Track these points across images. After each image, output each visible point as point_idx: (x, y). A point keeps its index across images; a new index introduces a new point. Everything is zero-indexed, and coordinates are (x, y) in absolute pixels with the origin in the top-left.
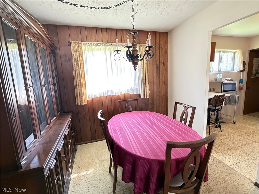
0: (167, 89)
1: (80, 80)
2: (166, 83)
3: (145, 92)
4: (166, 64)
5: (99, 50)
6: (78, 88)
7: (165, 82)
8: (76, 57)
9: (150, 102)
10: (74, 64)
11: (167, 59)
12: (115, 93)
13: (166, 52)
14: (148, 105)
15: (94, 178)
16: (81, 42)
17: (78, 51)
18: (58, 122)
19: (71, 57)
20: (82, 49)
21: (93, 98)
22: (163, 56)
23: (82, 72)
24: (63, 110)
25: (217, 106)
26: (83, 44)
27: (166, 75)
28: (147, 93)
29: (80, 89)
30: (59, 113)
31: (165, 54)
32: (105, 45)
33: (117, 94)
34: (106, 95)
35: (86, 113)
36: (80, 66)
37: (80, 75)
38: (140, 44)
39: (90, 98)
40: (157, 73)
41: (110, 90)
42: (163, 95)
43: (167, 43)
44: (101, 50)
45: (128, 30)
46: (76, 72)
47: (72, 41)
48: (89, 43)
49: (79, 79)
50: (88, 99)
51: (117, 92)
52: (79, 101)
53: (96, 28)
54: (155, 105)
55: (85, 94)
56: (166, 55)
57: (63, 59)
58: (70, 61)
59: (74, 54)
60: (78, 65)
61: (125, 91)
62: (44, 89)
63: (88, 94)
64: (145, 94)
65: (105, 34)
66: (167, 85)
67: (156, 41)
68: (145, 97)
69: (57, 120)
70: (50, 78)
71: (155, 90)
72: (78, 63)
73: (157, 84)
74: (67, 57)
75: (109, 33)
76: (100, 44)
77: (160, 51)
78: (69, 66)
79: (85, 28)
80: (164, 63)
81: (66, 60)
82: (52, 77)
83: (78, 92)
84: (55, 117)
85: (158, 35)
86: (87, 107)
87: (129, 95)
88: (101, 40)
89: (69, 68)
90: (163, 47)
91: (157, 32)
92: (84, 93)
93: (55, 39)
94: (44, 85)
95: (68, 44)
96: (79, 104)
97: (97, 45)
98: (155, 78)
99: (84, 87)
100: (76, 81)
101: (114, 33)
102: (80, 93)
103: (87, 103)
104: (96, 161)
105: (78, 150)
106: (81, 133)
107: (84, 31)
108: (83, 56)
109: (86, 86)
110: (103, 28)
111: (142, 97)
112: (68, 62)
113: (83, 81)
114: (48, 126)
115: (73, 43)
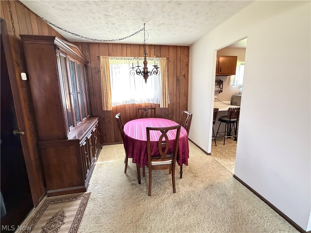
0: (187, 100)
1: (107, 89)
2: (186, 95)
3: (164, 102)
4: (186, 76)
5: (124, 63)
6: (105, 96)
7: (185, 93)
8: (103, 69)
9: (170, 112)
10: (102, 75)
11: (188, 72)
12: (136, 102)
13: (187, 65)
14: (167, 115)
15: (113, 165)
16: (108, 57)
17: (105, 64)
18: (88, 121)
19: (100, 69)
20: (109, 63)
21: (117, 105)
22: (184, 69)
23: (108, 82)
24: (92, 114)
25: (232, 119)
26: (109, 58)
27: (186, 86)
28: (166, 103)
29: (106, 97)
30: (89, 116)
31: (185, 67)
32: (129, 59)
33: (138, 103)
34: (128, 103)
35: (111, 118)
36: (106, 77)
37: (106, 85)
38: (161, 58)
39: (114, 105)
40: (177, 85)
41: (132, 99)
42: (183, 106)
43: (188, 56)
44: (125, 63)
45: (150, 45)
46: (103, 83)
47: (101, 56)
48: (115, 58)
49: (105, 88)
50: (113, 106)
51: (138, 101)
52: (105, 107)
53: (122, 44)
54: (175, 115)
55: (110, 102)
56: (187, 68)
57: (93, 71)
58: (99, 73)
59: (102, 67)
60: (105, 77)
61: (146, 101)
62: (79, 95)
63: (113, 102)
64: (164, 104)
65: (129, 49)
66: (187, 96)
67: (177, 55)
68: (164, 107)
69: (87, 120)
70: (83, 87)
71: (175, 101)
72: (105, 75)
73: (177, 95)
74: (97, 70)
75: (133, 48)
76: (124, 58)
77: (181, 64)
78: (98, 77)
79: (112, 44)
80: (184, 76)
81: (95, 72)
82: (84, 86)
83: (105, 99)
84: (86, 118)
85: (179, 50)
86: (112, 113)
87: (150, 105)
88: (126, 55)
89: (97, 79)
90: (184, 61)
91: (178, 46)
92: (110, 100)
93: (87, 54)
94: (79, 93)
95: (98, 58)
96: (105, 110)
97: (122, 59)
98: (175, 90)
99: (110, 96)
100: (103, 90)
101: (137, 49)
102: (106, 100)
103: (112, 110)
104: (116, 156)
105: (103, 148)
106: (106, 135)
107: (111, 47)
108: (109, 69)
109: (111, 95)
110: (128, 44)
111: (161, 106)
112: (97, 74)
113: (109, 90)
114: (80, 122)
115: (101, 58)
